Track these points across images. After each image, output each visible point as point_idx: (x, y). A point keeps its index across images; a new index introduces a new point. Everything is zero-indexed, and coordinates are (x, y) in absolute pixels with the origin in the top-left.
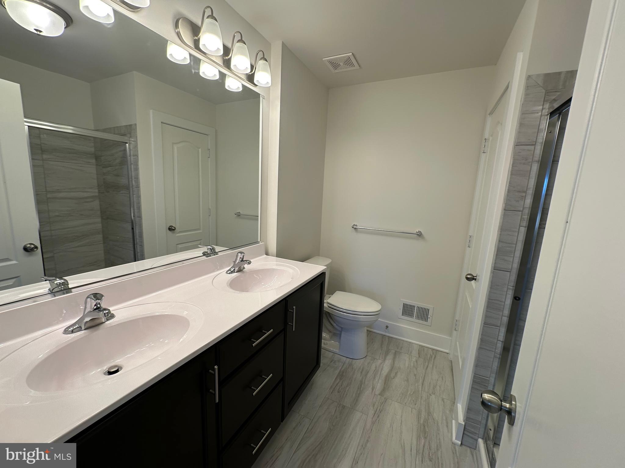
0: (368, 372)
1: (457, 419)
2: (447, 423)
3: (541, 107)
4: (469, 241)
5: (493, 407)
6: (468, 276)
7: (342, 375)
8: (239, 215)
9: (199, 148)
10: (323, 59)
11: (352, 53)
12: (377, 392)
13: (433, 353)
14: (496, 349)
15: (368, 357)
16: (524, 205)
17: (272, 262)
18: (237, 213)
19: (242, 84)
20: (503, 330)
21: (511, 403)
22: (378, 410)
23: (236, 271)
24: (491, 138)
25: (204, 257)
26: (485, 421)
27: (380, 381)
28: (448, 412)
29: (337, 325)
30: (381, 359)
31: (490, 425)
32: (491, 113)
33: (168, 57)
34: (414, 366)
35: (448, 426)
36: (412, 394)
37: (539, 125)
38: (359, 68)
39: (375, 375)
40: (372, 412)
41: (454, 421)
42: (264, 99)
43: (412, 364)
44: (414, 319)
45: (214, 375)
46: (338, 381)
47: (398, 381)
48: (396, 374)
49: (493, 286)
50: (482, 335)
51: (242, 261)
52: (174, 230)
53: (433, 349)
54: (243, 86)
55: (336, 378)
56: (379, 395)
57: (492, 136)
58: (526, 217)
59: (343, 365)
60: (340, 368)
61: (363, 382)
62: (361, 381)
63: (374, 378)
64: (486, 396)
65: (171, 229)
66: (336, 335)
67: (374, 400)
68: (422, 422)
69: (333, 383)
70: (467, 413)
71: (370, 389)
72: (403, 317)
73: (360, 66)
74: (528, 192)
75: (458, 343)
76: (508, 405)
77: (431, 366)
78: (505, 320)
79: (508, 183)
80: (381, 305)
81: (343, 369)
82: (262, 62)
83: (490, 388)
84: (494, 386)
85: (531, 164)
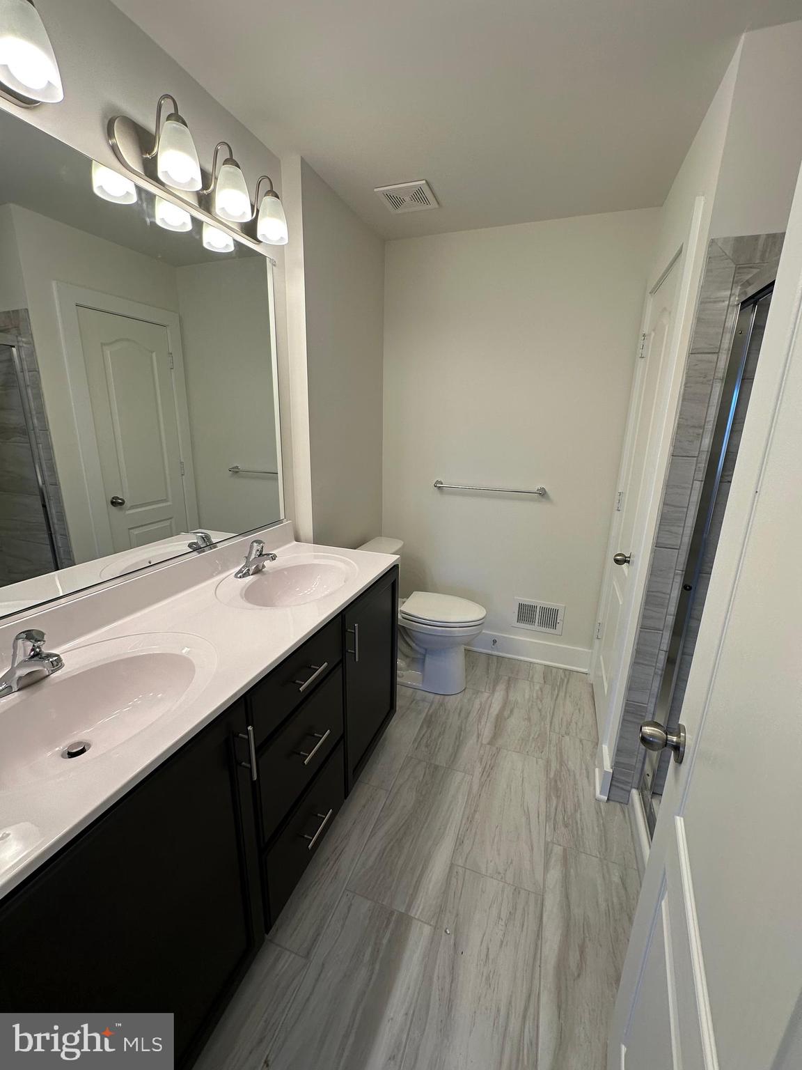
0: (469, 713)
1: (601, 766)
2: (588, 772)
3: (728, 293)
4: (617, 502)
5: (656, 742)
6: (618, 557)
7: (429, 722)
8: (237, 472)
9: (152, 352)
10: (376, 190)
11: (426, 181)
12: (485, 741)
13: (565, 676)
14: (657, 662)
15: (466, 691)
16: (700, 448)
17: (307, 553)
18: (233, 468)
19: (234, 240)
20: (667, 635)
21: (679, 736)
22: (488, 766)
23: (251, 573)
24: (653, 334)
25: (195, 553)
26: (641, 765)
27: (488, 724)
28: (588, 758)
29: (416, 644)
30: (487, 691)
31: (648, 769)
32: (653, 292)
33: (96, 191)
34: (538, 698)
35: (589, 776)
36: (537, 738)
37: (725, 321)
38: (437, 206)
39: (480, 717)
40: (478, 770)
41: (597, 770)
42: (275, 265)
43: (535, 695)
44: (536, 627)
45: (248, 740)
46: (424, 731)
47: (515, 723)
48: (512, 711)
49: (655, 571)
50: (638, 644)
51: (261, 555)
52: (122, 504)
53: (565, 670)
54: (237, 244)
55: (422, 727)
56: (488, 744)
57: (654, 330)
58: (703, 465)
59: (431, 706)
60: (426, 710)
61: (463, 727)
62: (460, 729)
63: (479, 721)
64: (648, 730)
65: (116, 503)
66: (418, 661)
67: (482, 752)
68: (552, 775)
69: (418, 735)
70: (616, 755)
71: (474, 738)
72: (522, 625)
73: (438, 203)
74: (706, 427)
75: (601, 658)
76: (675, 739)
77: (561, 694)
78: (670, 620)
79: (678, 414)
80: (485, 608)
81: (431, 711)
82: (269, 200)
83: (649, 718)
84: (654, 714)
85: (711, 383)
